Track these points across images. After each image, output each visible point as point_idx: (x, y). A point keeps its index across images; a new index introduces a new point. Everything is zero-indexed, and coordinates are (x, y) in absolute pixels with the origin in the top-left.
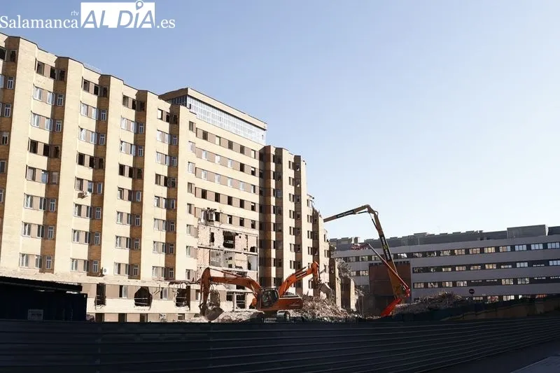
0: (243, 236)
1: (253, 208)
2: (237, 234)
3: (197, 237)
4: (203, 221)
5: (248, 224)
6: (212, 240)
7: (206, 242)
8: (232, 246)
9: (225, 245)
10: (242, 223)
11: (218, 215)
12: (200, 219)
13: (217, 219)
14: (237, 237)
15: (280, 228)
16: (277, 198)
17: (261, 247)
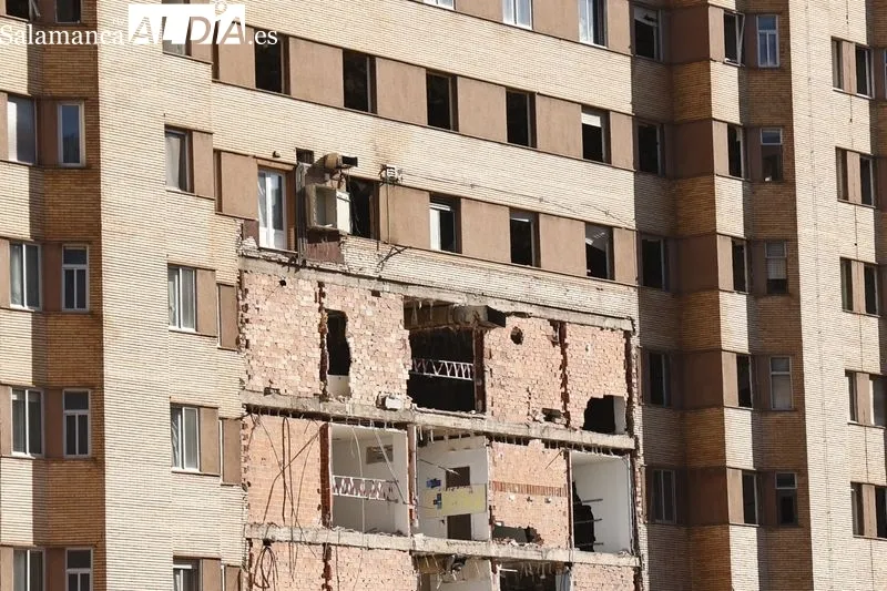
0: (536, 331)
1: (595, 147)
2: (497, 318)
3: (239, 344)
4: (268, 237)
5: (563, 247)
6: (337, 358)
7: (300, 376)
8: (467, 397)
9: (423, 390)
10: (524, 242)
11: (365, 196)
12: (249, 228)
13: (365, 224)
14: (495, 339)
15: (775, 272)
16: (748, 70)
17: (653, 396)
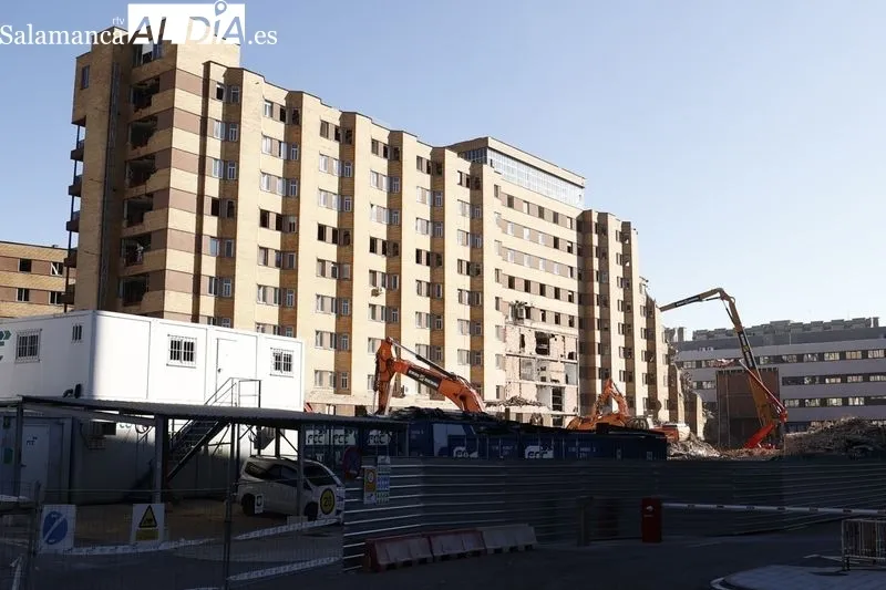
0: (559, 338)
1: (571, 299)
2: (553, 336)
3: (505, 341)
4: (510, 319)
5: (565, 320)
6: (523, 344)
7: (515, 348)
8: (545, 352)
9: (539, 351)
10: (557, 320)
11: (528, 309)
12: (507, 317)
13: (528, 317)
14: (552, 340)
15: (606, 326)
16: (601, 283)
17: (581, 353)
